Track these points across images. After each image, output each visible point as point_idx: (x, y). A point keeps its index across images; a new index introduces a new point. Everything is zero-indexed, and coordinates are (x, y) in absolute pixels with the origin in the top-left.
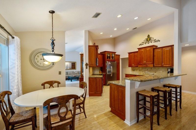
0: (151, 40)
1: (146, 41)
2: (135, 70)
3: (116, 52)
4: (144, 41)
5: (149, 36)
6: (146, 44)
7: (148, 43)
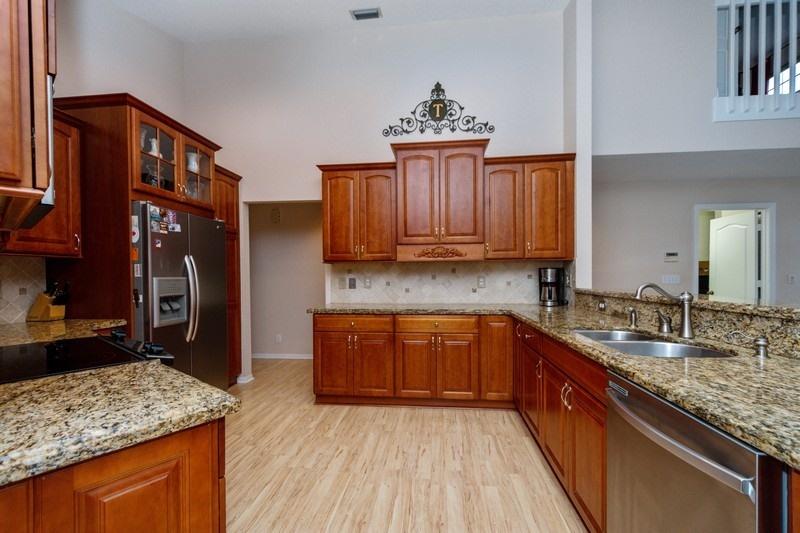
0: (451, 115)
1: (424, 115)
2: (358, 283)
3: (218, 148)
4: (414, 113)
5: (438, 89)
6: (422, 131)
7: (438, 131)
